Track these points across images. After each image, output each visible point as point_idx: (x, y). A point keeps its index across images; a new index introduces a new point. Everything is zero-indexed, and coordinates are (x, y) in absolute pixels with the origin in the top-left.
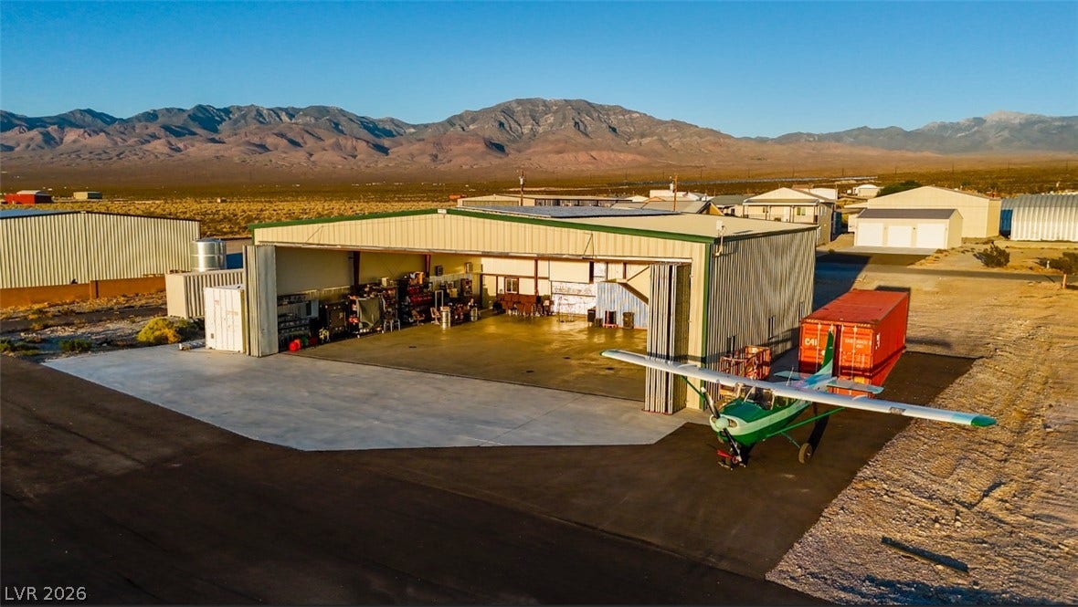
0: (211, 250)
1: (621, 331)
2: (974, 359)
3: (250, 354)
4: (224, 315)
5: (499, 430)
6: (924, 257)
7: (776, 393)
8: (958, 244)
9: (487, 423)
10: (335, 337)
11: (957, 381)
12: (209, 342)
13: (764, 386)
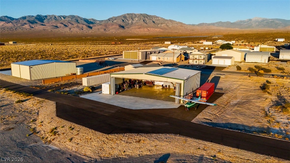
0: (80, 69)
1: (168, 89)
2: (224, 94)
3: (111, 95)
4: (106, 88)
5: (157, 107)
6: (225, 68)
7: (192, 102)
8: (233, 64)
9: (154, 105)
10: (122, 91)
11: (220, 98)
12: (103, 93)
13: (191, 100)
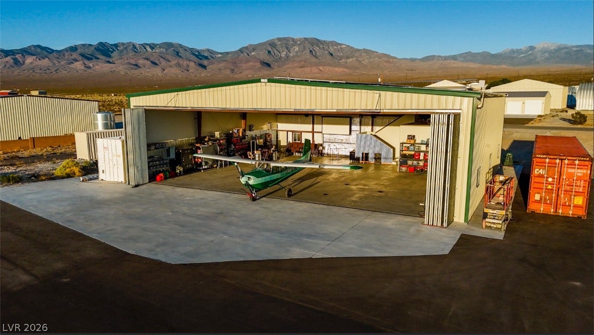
0: (106, 118)
1: (373, 165)
3: (129, 184)
4: (111, 158)
5: (323, 243)
6: (532, 119)
8: (548, 112)
10: (187, 172)
12: (101, 176)
